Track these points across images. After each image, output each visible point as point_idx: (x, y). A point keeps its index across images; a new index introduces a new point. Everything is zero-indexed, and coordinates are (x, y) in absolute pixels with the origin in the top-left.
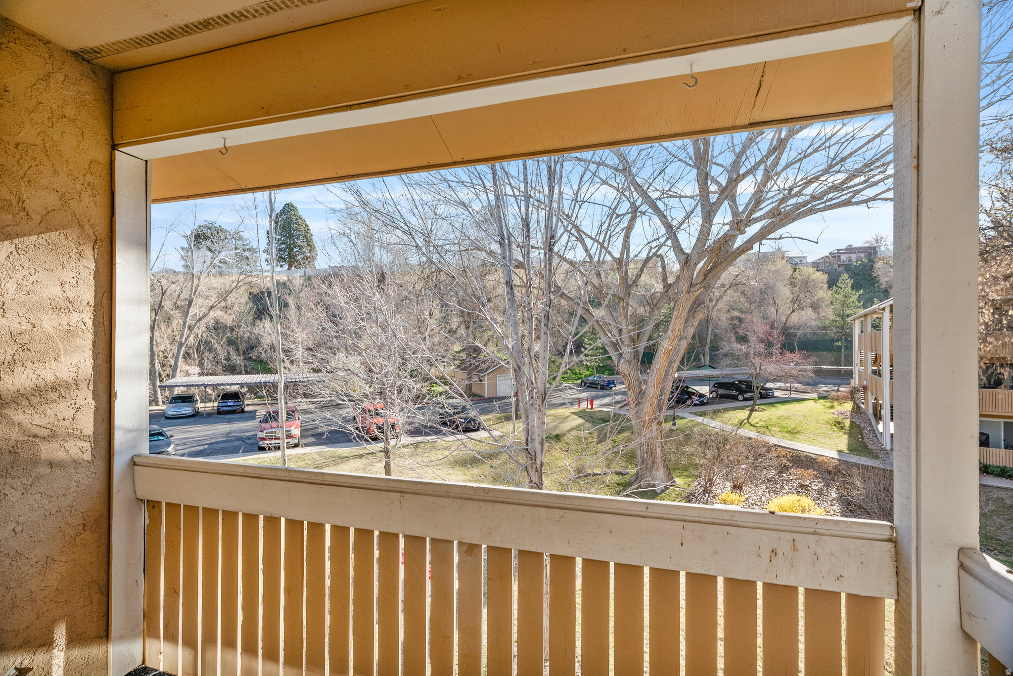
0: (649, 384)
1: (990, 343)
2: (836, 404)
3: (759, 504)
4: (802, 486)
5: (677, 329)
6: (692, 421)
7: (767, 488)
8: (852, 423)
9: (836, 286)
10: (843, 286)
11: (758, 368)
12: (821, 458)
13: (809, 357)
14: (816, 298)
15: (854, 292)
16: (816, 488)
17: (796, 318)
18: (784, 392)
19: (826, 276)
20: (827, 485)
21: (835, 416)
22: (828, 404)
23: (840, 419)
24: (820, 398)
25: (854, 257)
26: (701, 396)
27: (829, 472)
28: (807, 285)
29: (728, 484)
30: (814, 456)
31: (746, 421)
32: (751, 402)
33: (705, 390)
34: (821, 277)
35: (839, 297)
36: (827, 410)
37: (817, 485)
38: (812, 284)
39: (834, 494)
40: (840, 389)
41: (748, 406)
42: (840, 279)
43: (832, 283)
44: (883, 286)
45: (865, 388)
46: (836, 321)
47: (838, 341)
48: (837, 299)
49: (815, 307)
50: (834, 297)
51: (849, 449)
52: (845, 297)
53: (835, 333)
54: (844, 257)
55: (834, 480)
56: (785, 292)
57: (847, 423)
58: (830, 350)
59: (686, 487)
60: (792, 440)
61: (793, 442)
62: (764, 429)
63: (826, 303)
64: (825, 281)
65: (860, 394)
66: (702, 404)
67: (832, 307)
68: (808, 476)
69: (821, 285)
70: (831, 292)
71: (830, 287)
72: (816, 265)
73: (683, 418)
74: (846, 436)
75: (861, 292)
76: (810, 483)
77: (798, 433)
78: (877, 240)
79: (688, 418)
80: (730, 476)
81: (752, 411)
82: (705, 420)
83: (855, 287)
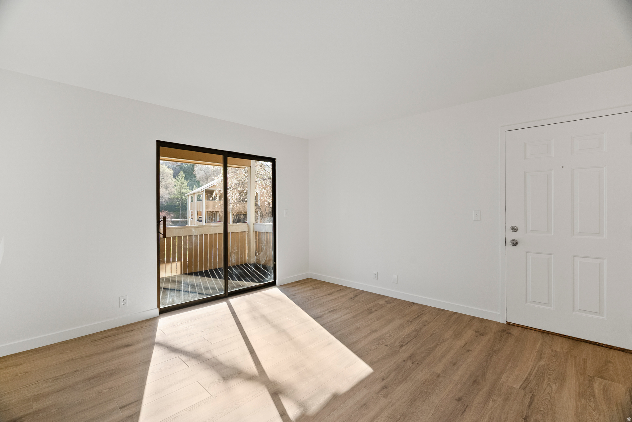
1: (238, 206)
9: (177, 177)
10: (181, 177)
14: (167, 182)
15: (186, 181)
19: (172, 171)
35: (179, 183)
38: (165, 174)
42: (179, 173)
43: (175, 175)
44: (198, 179)
46: (178, 196)
47: (178, 206)
48: (178, 184)
49: (167, 187)
50: (176, 183)
52: (182, 183)
53: (177, 202)
58: (173, 211)
63: (172, 186)
64: (172, 174)
67: (176, 188)
70: (175, 180)
71: (174, 177)
75: (188, 181)
83: (186, 178)
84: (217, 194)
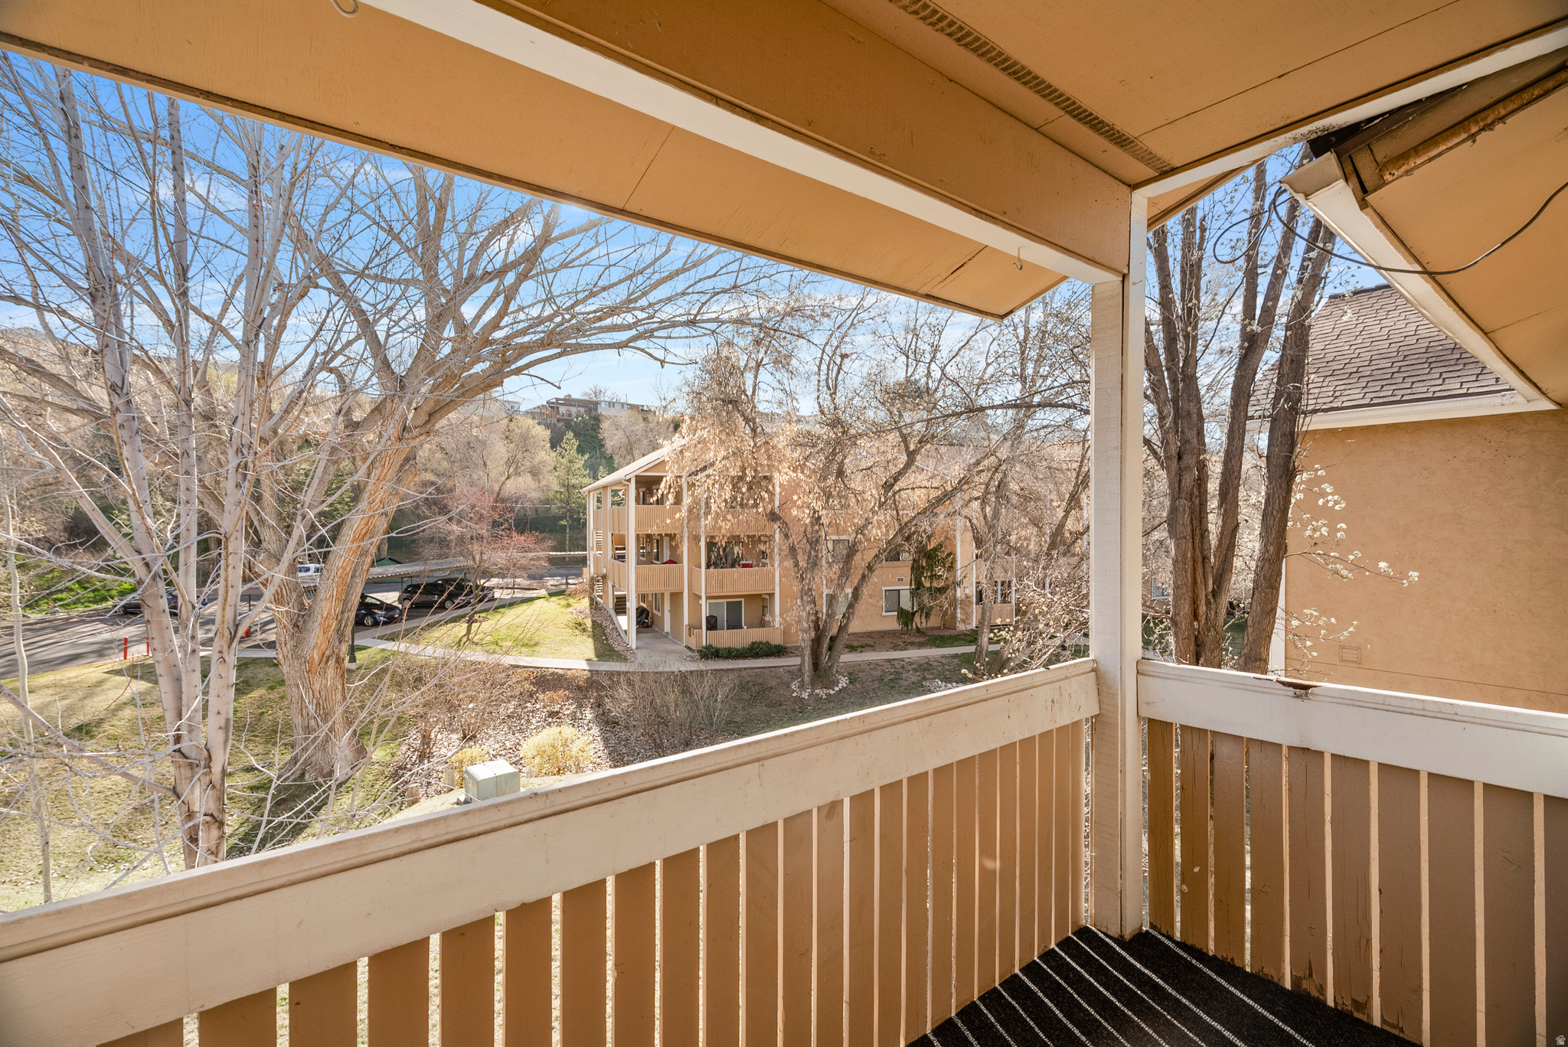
0: (322, 594)
2: (571, 601)
3: (503, 753)
4: (552, 714)
5: (378, 500)
6: (383, 650)
7: (510, 728)
8: (594, 622)
9: (560, 446)
10: (568, 448)
11: (478, 557)
12: (569, 672)
13: (543, 540)
14: (536, 460)
15: (580, 456)
16: (568, 712)
17: (513, 487)
18: (506, 591)
19: (548, 432)
20: (580, 706)
21: (574, 616)
22: (563, 602)
23: (580, 620)
24: (551, 595)
25: (574, 410)
26: (390, 608)
27: (579, 688)
28: (525, 443)
29: (454, 736)
30: (561, 672)
31: (465, 639)
32: (468, 609)
33: (391, 597)
34: (542, 433)
35: (564, 461)
36: (563, 610)
37: (570, 708)
38: (532, 440)
39: (589, 714)
40: (570, 581)
41: (463, 616)
42: (565, 438)
43: (555, 442)
44: (609, 451)
45: (604, 577)
46: (561, 493)
47: (562, 518)
48: (561, 464)
49: (535, 473)
50: (558, 461)
51: (597, 656)
52: (571, 462)
53: (559, 508)
54: (563, 409)
55: (586, 698)
56: (500, 451)
57: (589, 623)
58: (551, 531)
59: (388, 759)
60: (531, 656)
61: (534, 658)
62: (494, 647)
63: (549, 468)
64: (547, 439)
65: (598, 587)
66: (391, 620)
67: (556, 474)
68: (558, 700)
69: (542, 443)
70: (554, 454)
71: (553, 446)
72: (531, 414)
73: (365, 648)
74: (590, 640)
75: (587, 456)
76: (561, 708)
77: (536, 644)
78: (595, 393)
79: (375, 647)
80: (456, 725)
81: (471, 622)
82: (401, 646)
83: (581, 450)
84: (670, 487)
